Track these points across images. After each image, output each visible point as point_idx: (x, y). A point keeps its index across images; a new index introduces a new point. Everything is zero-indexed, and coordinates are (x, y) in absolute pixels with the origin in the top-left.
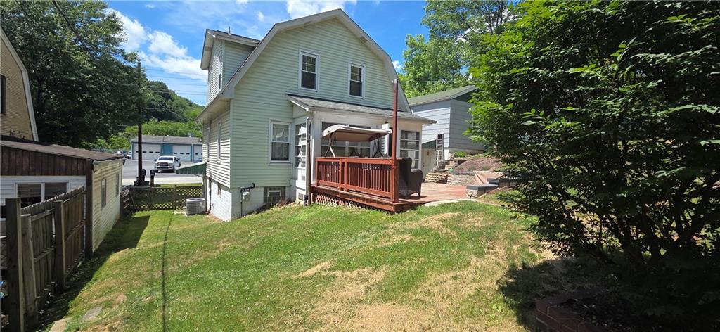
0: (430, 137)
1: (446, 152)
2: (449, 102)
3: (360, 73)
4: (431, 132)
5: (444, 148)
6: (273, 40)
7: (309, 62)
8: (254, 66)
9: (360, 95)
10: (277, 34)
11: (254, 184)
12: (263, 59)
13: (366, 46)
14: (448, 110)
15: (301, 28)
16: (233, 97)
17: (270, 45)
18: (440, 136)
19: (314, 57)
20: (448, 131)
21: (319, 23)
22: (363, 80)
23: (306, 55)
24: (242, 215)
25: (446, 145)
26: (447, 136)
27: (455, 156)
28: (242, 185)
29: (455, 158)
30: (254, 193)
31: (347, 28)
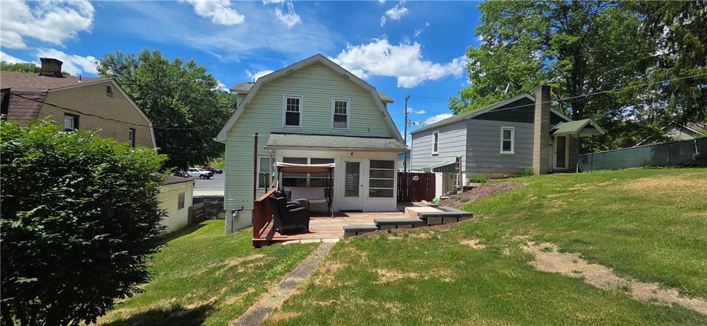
0: (448, 159)
1: (464, 176)
2: (466, 122)
3: (345, 106)
4: (452, 154)
5: (462, 172)
7: (293, 104)
9: (346, 126)
11: (242, 207)
13: (350, 81)
14: (465, 132)
15: (285, 76)
16: (226, 139)
18: (458, 159)
19: (298, 98)
20: (465, 154)
21: (302, 69)
22: (348, 113)
23: (291, 98)
24: (232, 232)
25: (464, 169)
26: (464, 159)
27: (471, 181)
28: (233, 208)
29: (471, 185)
30: (242, 215)
31: (329, 68)
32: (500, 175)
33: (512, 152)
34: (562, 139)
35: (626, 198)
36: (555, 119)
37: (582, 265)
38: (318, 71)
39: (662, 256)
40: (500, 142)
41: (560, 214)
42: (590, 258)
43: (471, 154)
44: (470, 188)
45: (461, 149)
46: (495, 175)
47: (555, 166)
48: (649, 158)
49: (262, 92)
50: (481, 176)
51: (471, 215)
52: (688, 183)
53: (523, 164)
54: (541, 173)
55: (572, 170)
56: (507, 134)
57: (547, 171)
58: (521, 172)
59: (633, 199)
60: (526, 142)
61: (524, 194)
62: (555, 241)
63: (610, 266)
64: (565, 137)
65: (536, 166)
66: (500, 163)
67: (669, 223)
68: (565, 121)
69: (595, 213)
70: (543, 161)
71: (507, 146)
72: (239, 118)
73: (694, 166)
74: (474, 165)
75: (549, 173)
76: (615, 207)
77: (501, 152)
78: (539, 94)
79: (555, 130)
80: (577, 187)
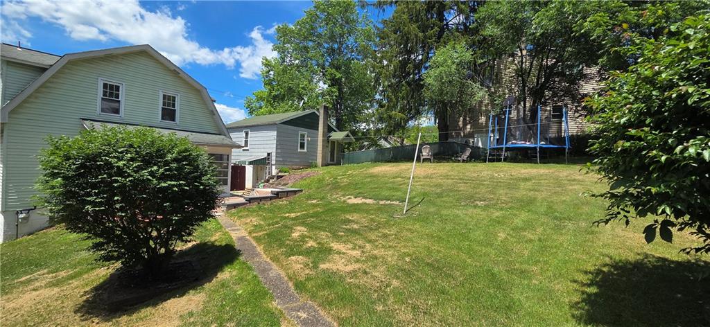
0: (259, 154)
1: (274, 167)
2: (276, 126)
3: (174, 101)
4: (262, 150)
5: (272, 165)
6: (64, 67)
7: (112, 89)
8: (37, 91)
9: (174, 120)
10: (69, 62)
11: (35, 207)
12: (49, 85)
13: (181, 78)
14: (275, 133)
15: (101, 58)
16: (7, 121)
17: (59, 72)
18: (269, 154)
19: (118, 85)
20: (275, 150)
22: (177, 107)
23: (108, 83)
24: (17, 238)
25: (274, 162)
26: (274, 154)
27: (280, 172)
28: (20, 207)
29: (280, 174)
30: (33, 215)
31: (157, 60)
32: (298, 167)
33: (305, 150)
34: (333, 142)
35: (372, 176)
36: (330, 129)
37: (364, 200)
38: (143, 61)
39: (386, 193)
40: (298, 143)
41: (348, 185)
42: (366, 198)
43: (279, 151)
44: (281, 177)
45: (272, 146)
46: (295, 167)
47: (329, 162)
48: (373, 158)
49: (67, 71)
50: (285, 168)
51: (301, 191)
52: (391, 169)
53: (312, 159)
54: (322, 166)
55: (338, 163)
56: (303, 136)
57: (325, 164)
58: (311, 165)
59: (374, 176)
60: (313, 144)
61: (323, 178)
62: (351, 195)
63: (372, 199)
64: (334, 142)
65: (319, 161)
66: (298, 158)
67: (386, 183)
68: (335, 131)
69: (362, 183)
70: (324, 157)
71: (302, 146)
72: (29, 97)
73: (391, 162)
74: (281, 159)
75: (326, 166)
76: (369, 180)
77: (299, 150)
78: (322, 111)
79: (330, 137)
80: (350, 172)
